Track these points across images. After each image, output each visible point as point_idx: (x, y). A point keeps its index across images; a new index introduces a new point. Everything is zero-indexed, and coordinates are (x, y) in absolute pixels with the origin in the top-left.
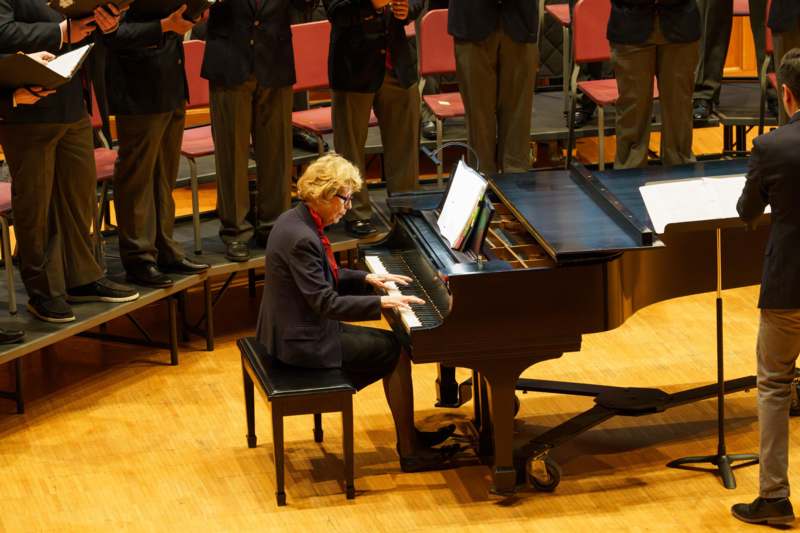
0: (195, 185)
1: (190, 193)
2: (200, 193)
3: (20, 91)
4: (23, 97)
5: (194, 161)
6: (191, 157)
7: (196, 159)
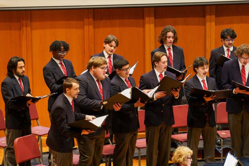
0: (140, 158)
1: (138, 161)
2: (141, 161)
3: (83, 130)
4: (84, 132)
5: (139, 150)
6: (139, 148)
7: (140, 149)
